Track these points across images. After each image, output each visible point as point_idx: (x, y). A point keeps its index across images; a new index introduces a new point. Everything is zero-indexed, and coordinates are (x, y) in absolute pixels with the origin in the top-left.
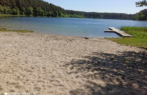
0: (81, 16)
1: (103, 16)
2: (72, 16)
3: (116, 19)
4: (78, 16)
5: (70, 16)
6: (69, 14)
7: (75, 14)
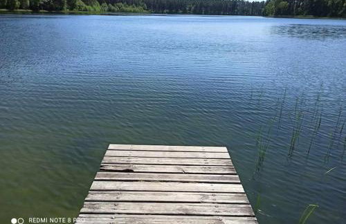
0: (137, 9)
1: (193, 8)
2: (113, 8)
3: (224, 14)
4: (129, 8)
5: (106, 9)
6: (105, 4)
7: (121, 4)
